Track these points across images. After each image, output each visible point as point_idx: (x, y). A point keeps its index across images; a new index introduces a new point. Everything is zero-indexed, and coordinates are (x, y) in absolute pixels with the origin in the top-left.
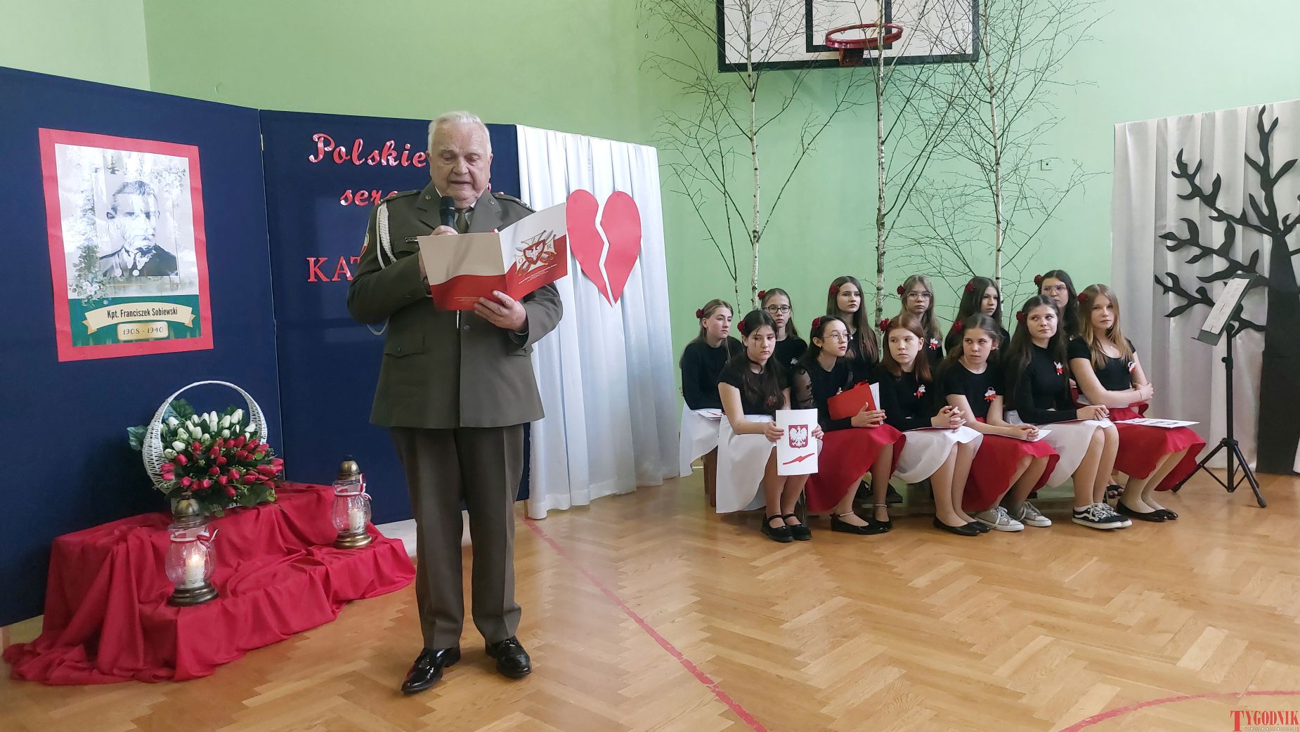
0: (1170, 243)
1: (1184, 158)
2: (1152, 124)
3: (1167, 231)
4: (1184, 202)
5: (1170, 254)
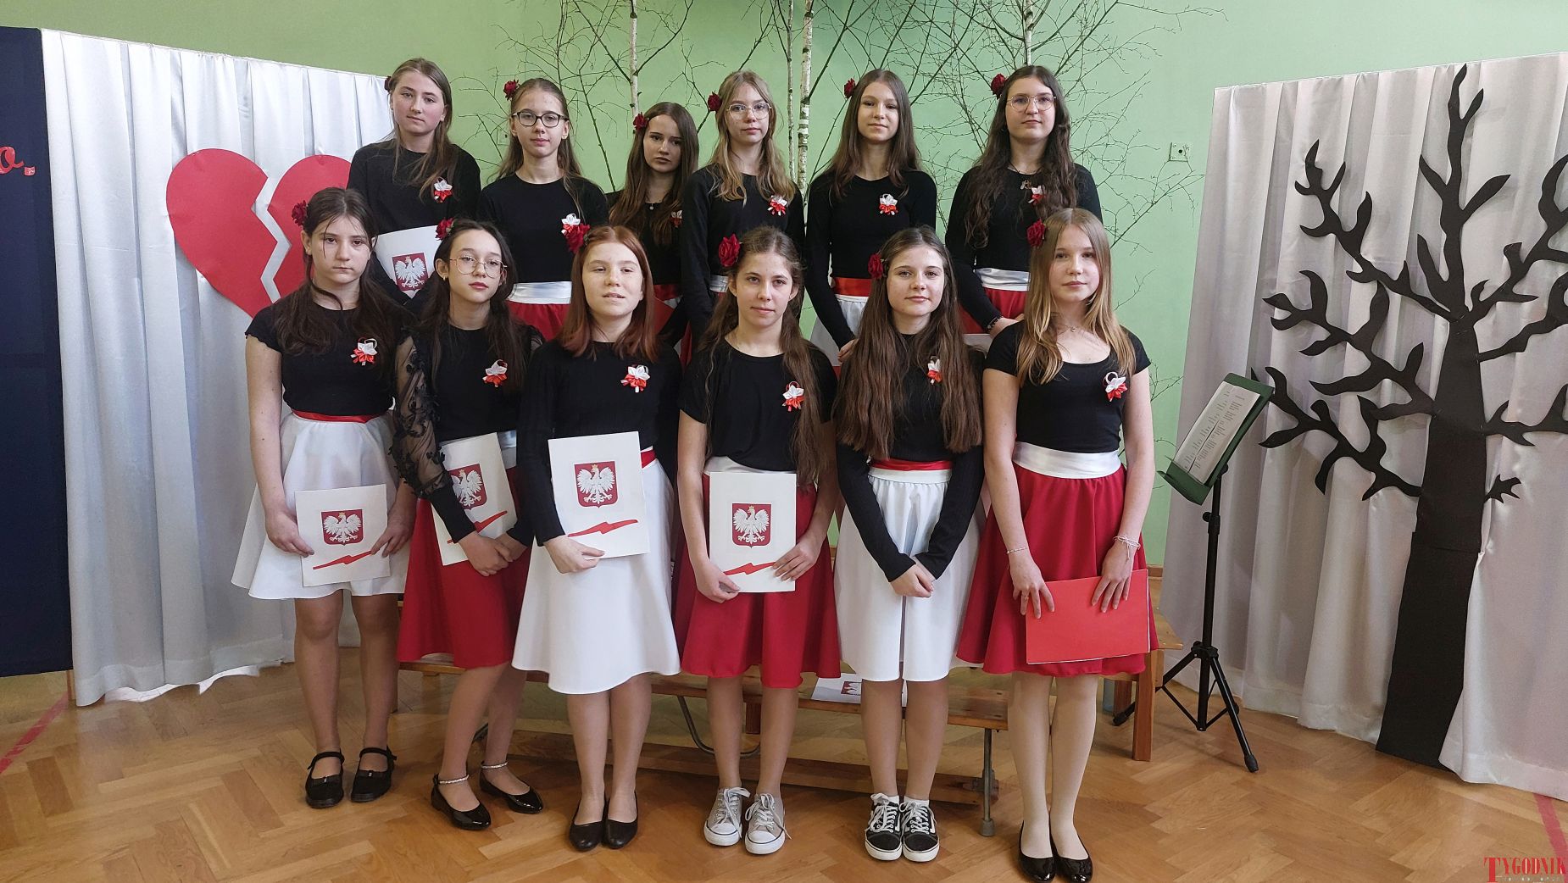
0: (1279, 314)
1: (1319, 158)
2: (1274, 91)
3: (1277, 291)
4: (1310, 241)
5: (1275, 332)
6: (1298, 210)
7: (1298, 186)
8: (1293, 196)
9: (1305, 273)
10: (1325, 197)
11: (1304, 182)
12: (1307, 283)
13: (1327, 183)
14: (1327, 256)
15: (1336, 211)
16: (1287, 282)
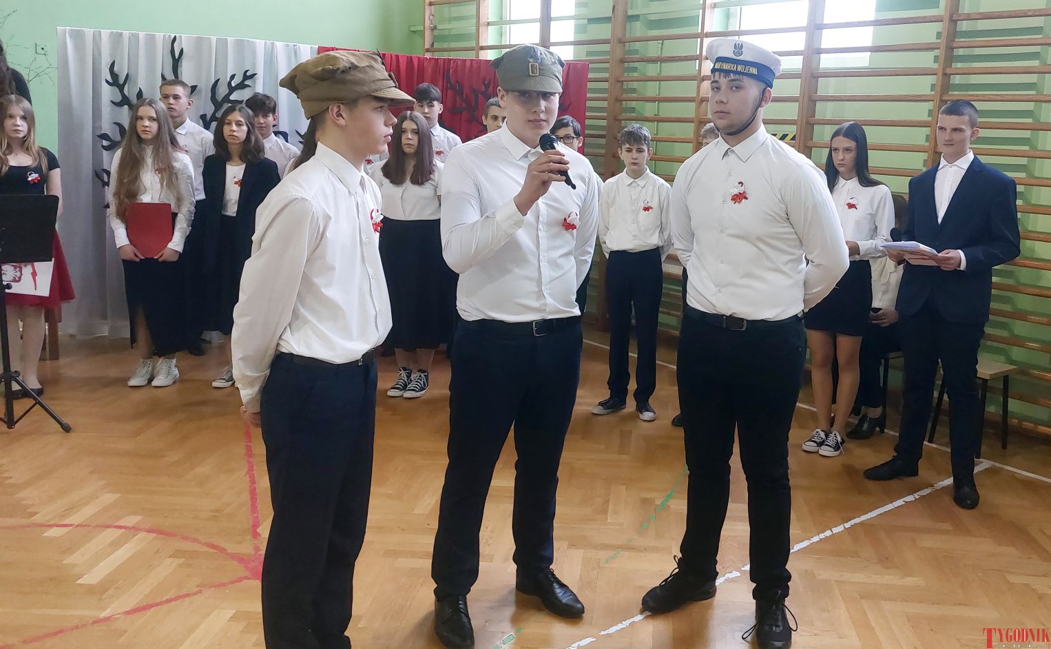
0: (105, 143)
1: (115, 68)
2: (89, 33)
3: (103, 132)
4: (116, 107)
5: (105, 152)
6: (108, 93)
7: (107, 81)
8: (105, 85)
9: (116, 123)
10: (121, 88)
11: (110, 79)
12: (117, 128)
13: (121, 82)
14: (124, 115)
15: (127, 95)
16: (107, 127)
